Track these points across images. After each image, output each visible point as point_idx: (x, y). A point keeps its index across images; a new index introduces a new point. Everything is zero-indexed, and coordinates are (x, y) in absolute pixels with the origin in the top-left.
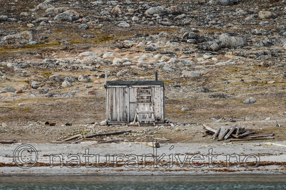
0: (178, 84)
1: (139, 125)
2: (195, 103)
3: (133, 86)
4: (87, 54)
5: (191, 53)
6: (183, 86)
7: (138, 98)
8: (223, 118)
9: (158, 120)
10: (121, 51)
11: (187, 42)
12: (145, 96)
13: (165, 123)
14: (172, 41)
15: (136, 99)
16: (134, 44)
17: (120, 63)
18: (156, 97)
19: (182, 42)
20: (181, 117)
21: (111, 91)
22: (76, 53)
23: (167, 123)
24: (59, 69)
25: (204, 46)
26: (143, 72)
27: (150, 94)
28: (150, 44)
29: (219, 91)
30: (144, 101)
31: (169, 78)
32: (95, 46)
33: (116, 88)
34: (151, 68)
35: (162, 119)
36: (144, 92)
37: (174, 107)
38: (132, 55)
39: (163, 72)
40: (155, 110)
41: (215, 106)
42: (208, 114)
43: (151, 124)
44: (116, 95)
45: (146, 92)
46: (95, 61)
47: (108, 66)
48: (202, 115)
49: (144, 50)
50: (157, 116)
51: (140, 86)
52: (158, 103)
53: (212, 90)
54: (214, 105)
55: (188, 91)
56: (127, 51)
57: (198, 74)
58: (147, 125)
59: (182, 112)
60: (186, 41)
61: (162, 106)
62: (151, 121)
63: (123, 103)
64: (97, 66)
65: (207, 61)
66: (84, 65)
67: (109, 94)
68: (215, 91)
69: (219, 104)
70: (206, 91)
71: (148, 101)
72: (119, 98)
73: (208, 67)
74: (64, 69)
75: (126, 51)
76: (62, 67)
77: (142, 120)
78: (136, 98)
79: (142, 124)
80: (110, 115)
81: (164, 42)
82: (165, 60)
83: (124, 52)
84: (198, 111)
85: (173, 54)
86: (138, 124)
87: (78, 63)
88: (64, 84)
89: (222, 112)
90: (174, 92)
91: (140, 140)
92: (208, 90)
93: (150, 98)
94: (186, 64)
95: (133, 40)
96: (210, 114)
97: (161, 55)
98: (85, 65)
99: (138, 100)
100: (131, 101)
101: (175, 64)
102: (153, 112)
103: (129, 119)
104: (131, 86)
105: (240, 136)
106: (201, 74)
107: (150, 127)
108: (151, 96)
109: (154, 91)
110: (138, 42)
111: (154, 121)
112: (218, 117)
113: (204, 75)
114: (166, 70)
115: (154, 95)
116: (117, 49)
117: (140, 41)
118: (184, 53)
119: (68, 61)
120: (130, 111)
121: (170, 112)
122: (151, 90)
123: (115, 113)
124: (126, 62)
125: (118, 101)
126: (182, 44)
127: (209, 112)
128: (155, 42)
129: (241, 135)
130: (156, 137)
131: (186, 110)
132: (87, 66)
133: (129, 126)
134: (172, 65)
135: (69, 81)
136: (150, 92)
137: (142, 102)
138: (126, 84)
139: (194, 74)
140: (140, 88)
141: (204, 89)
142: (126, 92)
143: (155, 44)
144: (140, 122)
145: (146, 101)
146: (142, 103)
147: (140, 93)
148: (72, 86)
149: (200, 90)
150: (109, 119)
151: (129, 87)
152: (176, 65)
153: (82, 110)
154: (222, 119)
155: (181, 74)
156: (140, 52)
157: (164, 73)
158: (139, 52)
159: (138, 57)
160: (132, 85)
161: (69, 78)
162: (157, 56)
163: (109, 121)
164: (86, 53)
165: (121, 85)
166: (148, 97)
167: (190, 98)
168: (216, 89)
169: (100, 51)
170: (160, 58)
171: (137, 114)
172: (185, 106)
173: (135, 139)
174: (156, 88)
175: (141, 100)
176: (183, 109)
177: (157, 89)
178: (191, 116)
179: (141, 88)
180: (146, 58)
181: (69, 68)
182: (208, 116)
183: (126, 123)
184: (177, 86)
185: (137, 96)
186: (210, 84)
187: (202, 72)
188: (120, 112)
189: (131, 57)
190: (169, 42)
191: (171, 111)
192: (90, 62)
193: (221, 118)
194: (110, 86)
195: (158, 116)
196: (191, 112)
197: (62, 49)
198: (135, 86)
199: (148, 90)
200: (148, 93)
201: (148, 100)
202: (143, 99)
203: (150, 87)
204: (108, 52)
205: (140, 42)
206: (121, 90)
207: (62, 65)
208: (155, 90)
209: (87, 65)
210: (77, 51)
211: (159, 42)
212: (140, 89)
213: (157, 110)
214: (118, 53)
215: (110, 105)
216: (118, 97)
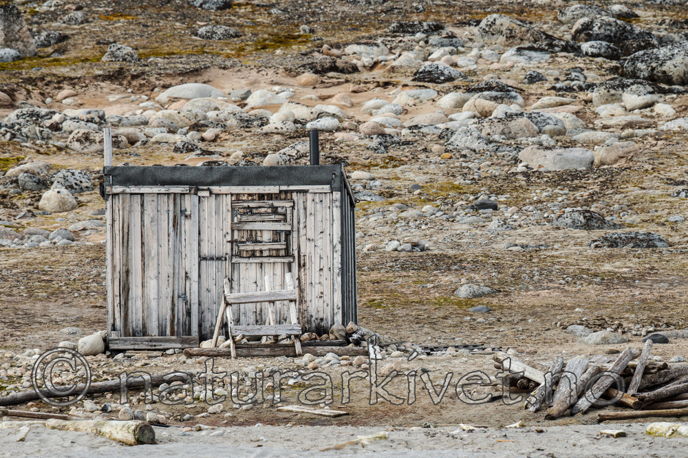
0: (492, 199)
1: (233, 353)
2: (521, 266)
3: (215, 189)
4: (188, 94)
5: (581, 89)
6: (508, 204)
7: (236, 237)
8: (620, 325)
9: (321, 330)
10: (322, 82)
11: (581, 52)
12: (266, 228)
13: (349, 343)
14: (525, 49)
15: (229, 245)
16: (380, 58)
17: (296, 122)
18: (311, 236)
19: (562, 51)
20: (450, 321)
21: (123, 209)
22: (152, 90)
23: (357, 343)
24: (59, 144)
25: (640, 65)
26: (369, 153)
27: (285, 220)
28: (439, 59)
29: (645, 224)
30: (261, 251)
31: (464, 175)
32: (228, 63)
33: (142, 194)
34: (410, 139)
35: (334, 327)
36: (260, 214)
37: (432, 282)
38: (356, 99)
39: (448, 155)
40: (308, 289)
41: (598, 280)
42: (561, 312)
43: (286, 346)
44: (143, 226)
45: (267, 214)
46: (205, 118)
47: (249, 134)
48: (534, 314)
49: (408, 81)
50: (314, 314)
51: (246, 187)
52: (321, 258)
53: (617, 220)
54: (596, 275)
55: (520, 226)
56: (342, 83)
57: (581, 162)
58: (267, 351)
59: (459, 303)
60: (577, 50)
61: (336, 271)
62: (284, 336)
63: (171, 260)
64: (209, 133)
65: (636, 116)
66: (159, 130)
67: (113, 220)
68: (630, 226)
69: (617, 270)
70: (593, 223)
71: (278, 250)
72: (155, 237)
73: (627, 138)
74: (77, 145)
75: (339, 84)
76: (71, 136)
77: (246, 330)
78: (229, 238)
79: (249, 347)
80: (117, 309)
81: (497, 52)
82: (479, 115)
83: (334, 85)
84: (525, 298)
85: (509, 91)
86: (229, 346)
87: (137, 125)
88: (50, 197)
89: (620, 301)
90: (466, 227)
91: (221, 416)
92: (599, 220)
93: (287, 240)
94: (548, 128)
95: (378, 46)
96: (569, 308)
97: (467, 95)
98: (165, 129)
99: (235, 248)
100: (206, 251)
101: (502, 127)
102: (296, 296)
103: (200, 326)
104: (209, 189)
105: (642, 399)
106: (592, 163)
107: (279, 358)
108: (289, 228)
109: (302, 211)
110: (397, 51)
111: (297, 336)
112: (598, 323)
113: (605, 167)
114: (461, 145)
115: (302, 226)
116: (308, 76)
117: (404, 50)
118: (554, 88)
119: (101, 114)
120: (204, 292)
121: (407, 304)
122: (288, 205)
123: (139, 303)
124: (321, 117)
125: (153, 253)
126: (559, 59)
127: (569, 301)
128: (463, 53)
129: (645, 394)
130: (293, 403)
131: (475, 296)
132: (170, 135)
133: (190, 356)
134: (489, 131)
135: (71, 187)
136: (285, 215)
137: (253, 254)
138: (184, 178)
139: (567, 160)
140: (245, 198)
141: (585, 217)
142: (188, 213)
143: (460, 60)
144: (238, 338)
145: (270, 250)
146: (251, 260)
147: (244, 218)
148: (80, 204)
149: (569, 221)
150: (114, 329)
151: (200, 194)
152: (506, 131)
153: (55, 295)
154: (616, 330)
155: (516, 161)
156: (390, 87)
157: (451, 158)
158: (386, 85)
159: (379, 102)
160: (213, 184)
161: (73, 174)
162: (448, 100)
163: (114, 336)
164: (188, 88)
165: (163, 183)
166: (277, 233)
167: (518, 248)
168: (634, 217)
169: (244, 82)
170: (459, 105)
171: (227, 304)
172: (477, 277)
173: (204, 410)
174: (309, 197)
175: (250, 247)
176: (463, 292)
177: (317, 200)
178: (492, 319)
179: (250, 195)
180: (407, 107)
181: (98, 139)
182: (558, 317)
183: (183, 342)
184: (484, 206)
185: (233, 231)
186: (618, 196)
187: (599, 154)
188: (159, 298)
189: (352, 105)
190: (514, 52)
191: (412, 298)
192: (187, 120)
193: (610, 326)
194: (118, 189)
195: (321, 315)
196: (495, 301)
197: (99, 76)
198: (224, 189)
199: (276, 204)
200: (278, 217)
201: (278, 247)
202: (256, 242)
203: (286, 192)
204: (270, 87)
205: (405, 54)
206: (166, 205)
207: (72, 128)
208: (309, 204)
209: (170, 132)
210: (157, 83)
211: (475, 52)
212: (244, 201)
213: (317, 289)
214: (310, 89)
215: (118, 269)
216: (150, 234)
